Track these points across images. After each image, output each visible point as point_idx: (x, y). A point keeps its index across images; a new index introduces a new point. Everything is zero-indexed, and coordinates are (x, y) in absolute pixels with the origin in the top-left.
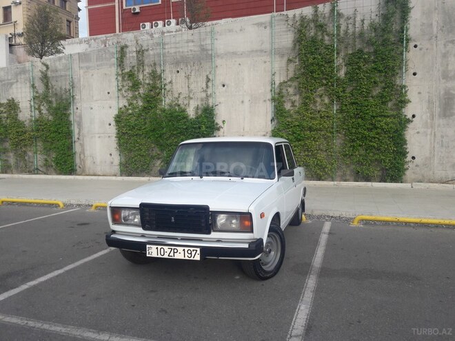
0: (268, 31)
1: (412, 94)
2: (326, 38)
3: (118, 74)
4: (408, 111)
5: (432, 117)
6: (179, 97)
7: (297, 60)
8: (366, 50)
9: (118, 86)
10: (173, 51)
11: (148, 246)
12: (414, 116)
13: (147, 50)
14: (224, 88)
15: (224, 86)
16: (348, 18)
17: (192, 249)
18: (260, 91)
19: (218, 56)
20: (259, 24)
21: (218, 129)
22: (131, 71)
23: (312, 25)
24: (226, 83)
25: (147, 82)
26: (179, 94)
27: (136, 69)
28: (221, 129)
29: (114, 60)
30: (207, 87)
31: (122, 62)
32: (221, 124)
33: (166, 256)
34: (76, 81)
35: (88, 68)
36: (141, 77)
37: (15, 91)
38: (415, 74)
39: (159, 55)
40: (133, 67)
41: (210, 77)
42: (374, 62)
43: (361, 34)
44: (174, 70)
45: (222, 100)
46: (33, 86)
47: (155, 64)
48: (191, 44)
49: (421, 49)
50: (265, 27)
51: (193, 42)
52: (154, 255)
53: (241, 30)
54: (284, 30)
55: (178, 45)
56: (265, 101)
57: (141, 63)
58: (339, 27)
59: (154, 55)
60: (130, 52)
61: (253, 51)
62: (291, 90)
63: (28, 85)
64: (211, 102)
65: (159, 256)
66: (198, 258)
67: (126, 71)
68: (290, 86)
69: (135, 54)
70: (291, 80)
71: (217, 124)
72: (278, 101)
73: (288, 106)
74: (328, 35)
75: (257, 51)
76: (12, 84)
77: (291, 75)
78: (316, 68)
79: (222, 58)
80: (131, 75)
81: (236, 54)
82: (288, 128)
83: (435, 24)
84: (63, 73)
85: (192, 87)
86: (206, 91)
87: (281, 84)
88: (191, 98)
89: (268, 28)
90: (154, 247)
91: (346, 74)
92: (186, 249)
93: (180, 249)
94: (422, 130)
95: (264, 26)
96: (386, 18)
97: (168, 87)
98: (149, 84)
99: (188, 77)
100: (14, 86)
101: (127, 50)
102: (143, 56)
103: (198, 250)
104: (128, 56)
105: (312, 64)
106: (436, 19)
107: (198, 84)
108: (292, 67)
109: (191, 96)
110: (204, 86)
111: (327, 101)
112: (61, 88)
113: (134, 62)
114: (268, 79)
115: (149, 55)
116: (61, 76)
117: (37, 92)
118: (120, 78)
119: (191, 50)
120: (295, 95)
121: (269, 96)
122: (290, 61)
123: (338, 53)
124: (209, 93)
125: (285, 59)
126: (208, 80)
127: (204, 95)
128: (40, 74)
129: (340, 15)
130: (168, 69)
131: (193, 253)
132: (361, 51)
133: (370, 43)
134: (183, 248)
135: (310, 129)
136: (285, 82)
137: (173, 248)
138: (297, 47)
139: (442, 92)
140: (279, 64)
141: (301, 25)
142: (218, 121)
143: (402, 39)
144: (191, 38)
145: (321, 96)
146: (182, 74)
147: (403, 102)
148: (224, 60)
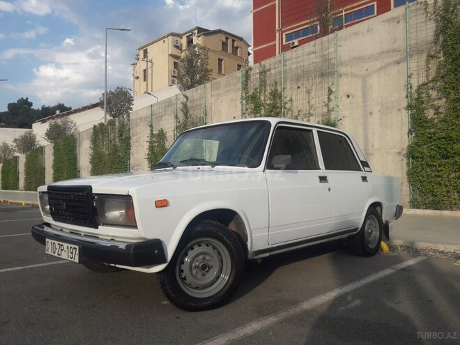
0: (402, 25)
3: (242, 98)
6: (299, 115)
7: (441, 54)
9: (242, 110)
10: (294, 66)
13: (269, 70)
14: (349, 99)
15: (348, 96)
18: (393, 98)
19: (342, 64)
20: (390, 20)
22: (254, 93)
24: (352, 93)
25: (268, 102)
26: (299, 111)
27: (258, 90)
29: (240, 85)
30: (329, 100)
31: (247, 85)
34: (208, 109)
35: (218, 95)
36: (262, 98)
37: (164, 122)
39: (280, 73)
40: (256, 89)
41: (333, 89)
44: (295, 86)
45: (346, 113)
46: (176, 117)
47: (276, 83)
48: (312, 56)
50: (398, 22)
51: (315, 53)
53: (368, 31)
54: (423, 20)
55: (299, 59)
56: (399, 110)
57: (263, 83)
59: (276, 74)
60: (254, 74)
61: (383, 52)
62: (434, 93)
63: (173, 116)
64: (333, 116)
67: (250, 94)
68: (433, 88)
69: (258, 76)
70: (433, 80)
72: (416, 108)
73: (430, 114)
75: (388, 52)
76: (162, 117)
77: (433, 74)
79: (347, 65)
80: (254, 98)
81: (363, 59)
82: (431, 142)
84: (198, 103)
85: (312, 102)
86: (327, 105)
87: (419, 87)
88: (312, 115)
89: (402, 22)
95: (396, 20)
97: (288, 106)
98: (269, 105)
99: (308, 92)
100: (163, 118)
101: (252, 73)
102: (265, 77)
104: (252, 78)
107: (319, 98)
108: (434, 64)
109: (312, 112)
110: (326, 99)
112: (197, 117)
113: (257, 84)
114: (403, 82)
115: (271, 74)
116: (197, 106)
117: (179, 122)
118: (244, 102)
119: (313, 63)
120: (440, 99)
121: (405, 103)
122: (431, 57)
124: (331, 107)
125: (425, 56)
126: (330, 92)
127: (325, 110)
128: (182, 105)
130: (288, 86)
136: (424, 84)
138: (441, 39)
140: (417, 63)
141: (446, 11)
144: (312, 49)
146: (303, 90)
148: (349, 67)
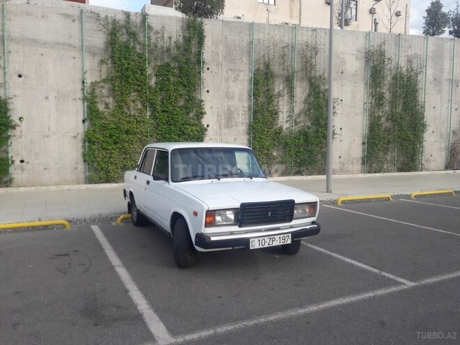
0: (77, 25)
1: (207, 108)
2: (138, 47)
4: (205, 121)
5: (220, 127)
7: (109, 62)
8: (172, 65)
11: (251, 240)
12: (208, 126)
14: (21, 79)
15: (20, 76)
16: (157, 33)
17: (285, 235)
18: (69, 88)
19: (12, 40)
20: (66, 16)
21: (14, 127)
23: (124, 31)
24: (23, 72)
28: (17, 128)
32: (17, 121)
33: (266, 246)
38: (208, 91)
42: (180, 77)
43: (168, 50)
45: (18, 92)
49: (212, 72)
50: (74, 21)
52: (257, 246)
53: (43, 17)
54: (95, 28)
56: (75, 99)
58: (149, 38)
61: (58, 43)
62: (105, 92)
65: (261, 247)
66: (289, 242)
68: (103, 87)
70: (104, 81)
71: (11, 121)
72: (90, 100)
73: (101, 107)
74: (139, 44)
75: (64, 44)
77: (104, 76)
78: (130, 73)
79: (18, 43)
81: (37, 42)
82: (104, 130)
83: (220, 53)
87: (93, 84)
89: (77, 22)
90: (257, 240)
91: (156, 83)
92: (281, 236)
93: (277, 237)
94: (213, 137)
95: (71, 18)
96: (188, 40)
103: (290, 235)
105: (127, 69)
106: (221, 49)
108: (104, 68)
111: (140, 106)
114: (78, 76)
120: (108, 97)
121: (80, 95)
122: (102, 62)
123: (149, 63)
125: (98, 59)
129: (150, 27)
131: (286, 239)
132: (168, 65)
133: (175, 59)
134: (279, 236)
135: (127, 132)
136: (97, 83)
137: (272, 237)
138: (110, 49)
139: (226, 109)
140: (91, 63)
141: (114, 29)
142: (14, 117)
143: (199, 62)
145: (134, 101)
147: (201, 114)
148: (20, 46)
